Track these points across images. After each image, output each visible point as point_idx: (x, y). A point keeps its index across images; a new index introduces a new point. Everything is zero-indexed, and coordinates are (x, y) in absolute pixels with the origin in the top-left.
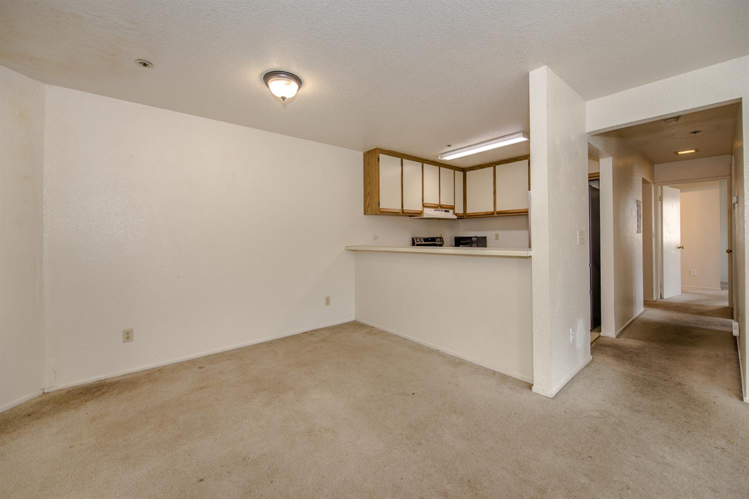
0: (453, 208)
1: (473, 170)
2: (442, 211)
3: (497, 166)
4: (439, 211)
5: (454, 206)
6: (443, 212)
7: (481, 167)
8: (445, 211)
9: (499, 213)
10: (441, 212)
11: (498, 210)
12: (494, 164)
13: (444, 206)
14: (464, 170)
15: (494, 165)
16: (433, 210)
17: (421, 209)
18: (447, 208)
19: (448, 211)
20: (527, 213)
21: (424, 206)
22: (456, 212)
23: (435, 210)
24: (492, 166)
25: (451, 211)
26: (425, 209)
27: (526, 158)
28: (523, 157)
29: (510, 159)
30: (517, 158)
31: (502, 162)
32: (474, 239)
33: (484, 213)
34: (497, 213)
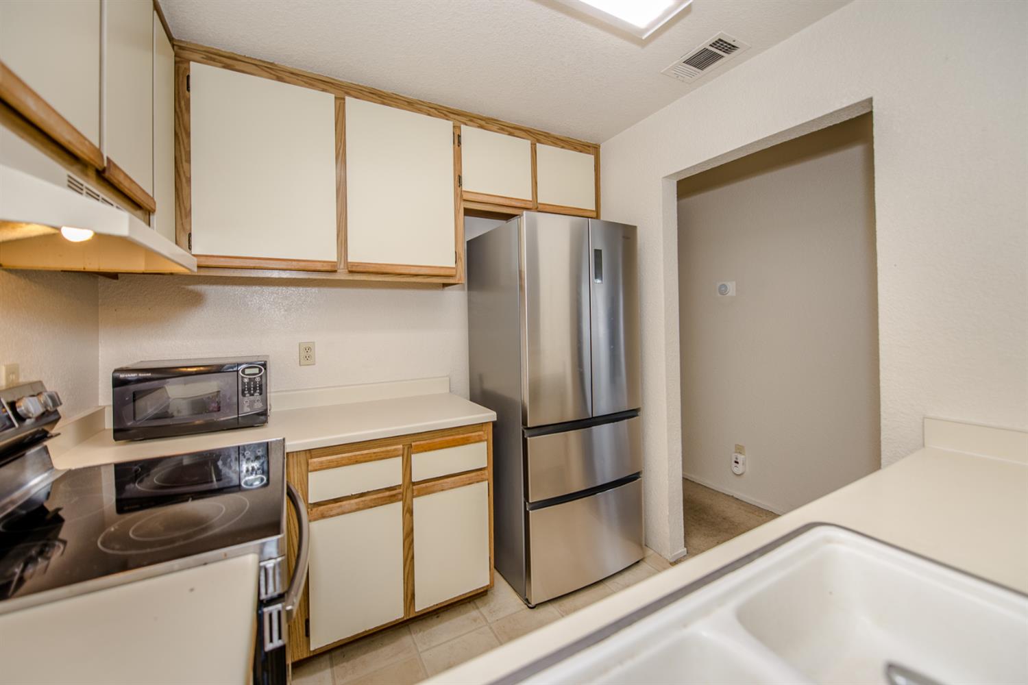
3: (347, 98)
15: (339, 93)
27: (446, 115)
28: (435, 109)
29: (398, 97)
30: (418, 104)
31: (365, 93)
32: (249, 371)
33: (294, 263)
34: (354, 269)
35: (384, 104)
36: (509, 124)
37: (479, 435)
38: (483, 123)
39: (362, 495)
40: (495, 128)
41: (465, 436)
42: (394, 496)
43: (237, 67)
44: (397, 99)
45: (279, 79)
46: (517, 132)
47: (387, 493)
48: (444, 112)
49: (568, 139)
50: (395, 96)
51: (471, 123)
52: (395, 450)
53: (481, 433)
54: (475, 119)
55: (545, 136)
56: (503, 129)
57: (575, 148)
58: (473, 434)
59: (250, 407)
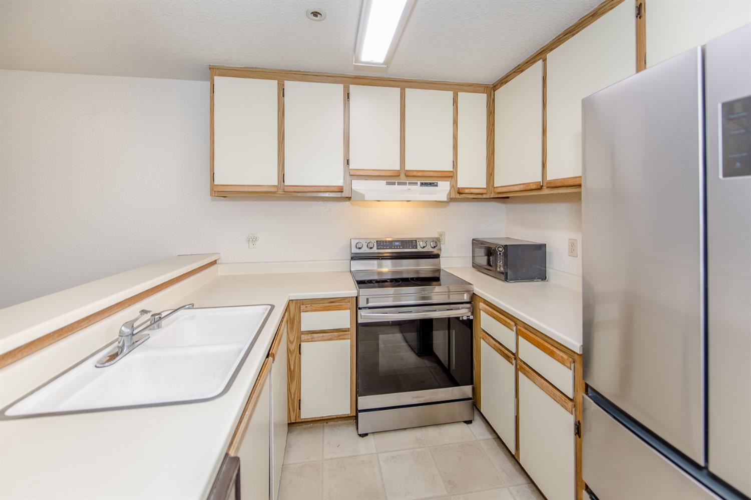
0: (450, 176)
1: (506, 83)
2: (414, 184)
3: (548, 55)
4: (400, 184)
5: (455, 171)
6: (418, 187)
7: (520, 69)
8: (423, 184)
9: (554, 185)
10: (407, 187)
11: (550, 177)
12: (542, 53)
13: (415, 174)
14: (491, 89)
15: (543, 55)
16: (384, 182)
17: (339, 183)
18: (428, 179)
19: (433, 185)
21: (350, 175)
23: (388, 184)
25: (444, 184)
30: (601, 8)
31: (562, 38)
32: (500, 249)
33: (522, 186)
34: (549, 185)
37: (562, 357)
39: (499, 343)
41: (552, 349)
43: (509, 80)
44: (583, 21)
45: (522, 71)
52: (509, 324)
53: (565, 356)
58: (558, 353)
59: (500, 268)
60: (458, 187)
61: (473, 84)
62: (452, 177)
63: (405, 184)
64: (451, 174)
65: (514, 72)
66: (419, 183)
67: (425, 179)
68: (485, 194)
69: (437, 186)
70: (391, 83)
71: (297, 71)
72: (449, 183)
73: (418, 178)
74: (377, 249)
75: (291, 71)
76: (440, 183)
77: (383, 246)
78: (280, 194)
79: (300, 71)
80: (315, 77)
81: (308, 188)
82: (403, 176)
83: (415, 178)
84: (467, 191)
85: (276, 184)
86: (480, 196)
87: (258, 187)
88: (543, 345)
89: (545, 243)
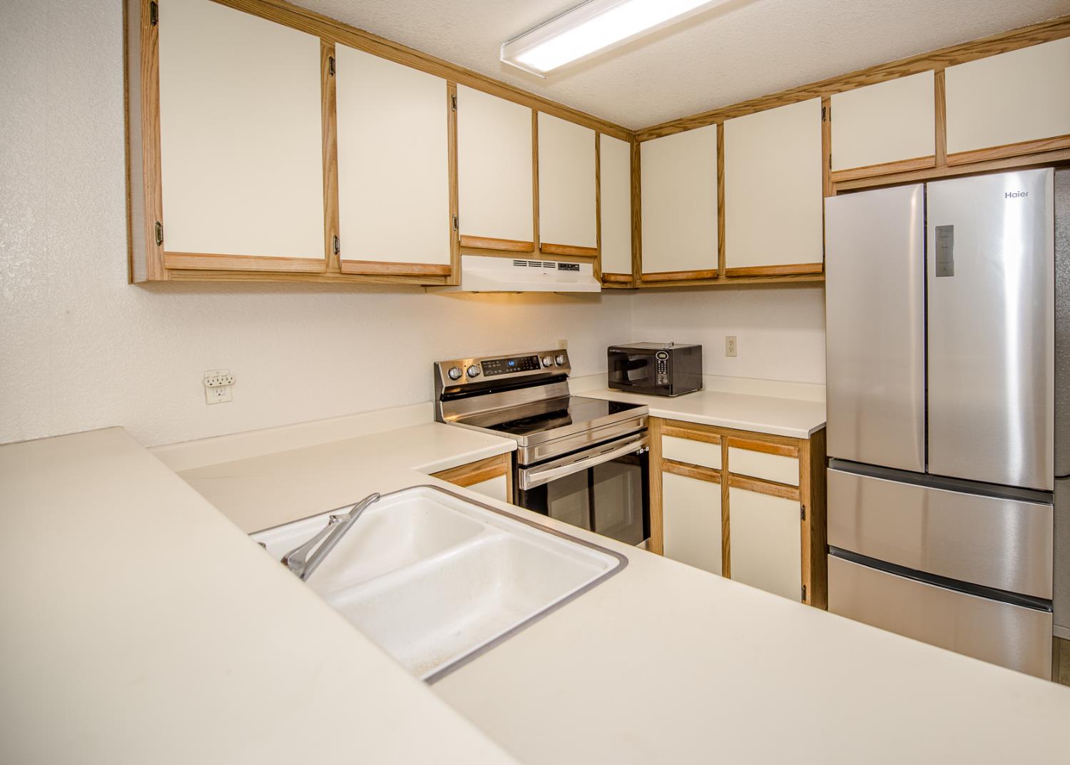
0: (593, 255)
1: (660, 136)
2: (550, 266)
3: (725, 122)
4: (533, 264)
5: (599, 249)
6: (555, 271)
7: (682, 125)
8: (562, 267)
9: (732, 275)
10: (541, 270)
11: (731, 264)
12: (716, 117)
13: (553, 249)
14: (635, 138)
15: (719, 120)
16: (510, 261)
17: (445, 260)
18: (568, 258)
19: (574, 268)
20: (820, 278)
21: (461, 246)
22: (605, 270)
23: (517, 263)
24: (712, 123)
25: (587, 268)
26: (466, 259)
27: (815, 92)
28: (805, 91)
29: (767, 98)
30: (787, 94)
31: (741, 109)
32: (662, 356)
33: (690, 274)
34: (729, 274)
35: (756, 111)
36: (900, 61)
37: (788, 449)
38: (862, 78)
39: (697, 467)
40: (880, 77)
41: (775, 445)
42: (714, 477)
43: (664, 133)
44: (767, 100)
45: (686, 129)
46: (912, 67)
47: (710, 473)
48: (814, 89)
49: (1013, 33)
50: (765, 98)
51: (848, 86)
52: (714, 437)
53: (792, 448)
54: (850, 80)
55: (965, 49)
56: (892, 73)
57: (1032, 40)
58: (784, 446)
59: (662, 381)
60: (603, 271)
61: (615, 125)
62: (595, 257)
63: (538, 265)
64: (595, 254)
65: (672, 126)
66: (557, 263)
67: (566, 258)
68: (630, 282)
69: (578, 269)
70: (516, 96)
71: (360, 30)
72: (592, 265)
73: (556, 258)
74: (485, 375)
75: (346, 25)
76: (582, 266)
77: (493, 369)
78: (328, 278)
79: (365, 31)
80: (395, 51)
81: (389, 266)
82: (537, 252)
83: (552, 257)
84: (613, 278)
85: (323, 257)
86: (624, 286)
87: (282, 261)
88: (763, 446)
89: (700, 344)
